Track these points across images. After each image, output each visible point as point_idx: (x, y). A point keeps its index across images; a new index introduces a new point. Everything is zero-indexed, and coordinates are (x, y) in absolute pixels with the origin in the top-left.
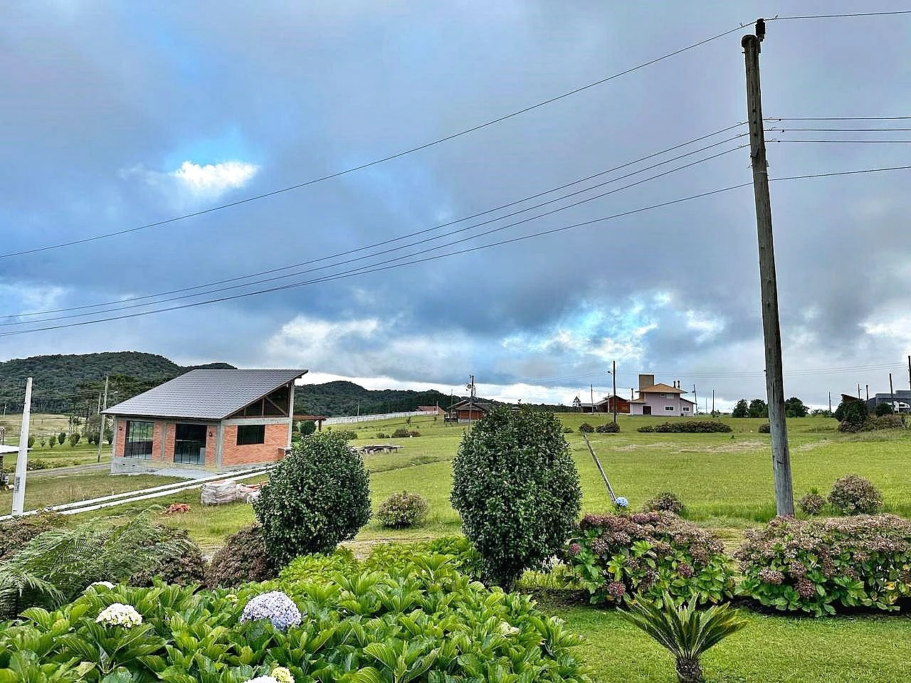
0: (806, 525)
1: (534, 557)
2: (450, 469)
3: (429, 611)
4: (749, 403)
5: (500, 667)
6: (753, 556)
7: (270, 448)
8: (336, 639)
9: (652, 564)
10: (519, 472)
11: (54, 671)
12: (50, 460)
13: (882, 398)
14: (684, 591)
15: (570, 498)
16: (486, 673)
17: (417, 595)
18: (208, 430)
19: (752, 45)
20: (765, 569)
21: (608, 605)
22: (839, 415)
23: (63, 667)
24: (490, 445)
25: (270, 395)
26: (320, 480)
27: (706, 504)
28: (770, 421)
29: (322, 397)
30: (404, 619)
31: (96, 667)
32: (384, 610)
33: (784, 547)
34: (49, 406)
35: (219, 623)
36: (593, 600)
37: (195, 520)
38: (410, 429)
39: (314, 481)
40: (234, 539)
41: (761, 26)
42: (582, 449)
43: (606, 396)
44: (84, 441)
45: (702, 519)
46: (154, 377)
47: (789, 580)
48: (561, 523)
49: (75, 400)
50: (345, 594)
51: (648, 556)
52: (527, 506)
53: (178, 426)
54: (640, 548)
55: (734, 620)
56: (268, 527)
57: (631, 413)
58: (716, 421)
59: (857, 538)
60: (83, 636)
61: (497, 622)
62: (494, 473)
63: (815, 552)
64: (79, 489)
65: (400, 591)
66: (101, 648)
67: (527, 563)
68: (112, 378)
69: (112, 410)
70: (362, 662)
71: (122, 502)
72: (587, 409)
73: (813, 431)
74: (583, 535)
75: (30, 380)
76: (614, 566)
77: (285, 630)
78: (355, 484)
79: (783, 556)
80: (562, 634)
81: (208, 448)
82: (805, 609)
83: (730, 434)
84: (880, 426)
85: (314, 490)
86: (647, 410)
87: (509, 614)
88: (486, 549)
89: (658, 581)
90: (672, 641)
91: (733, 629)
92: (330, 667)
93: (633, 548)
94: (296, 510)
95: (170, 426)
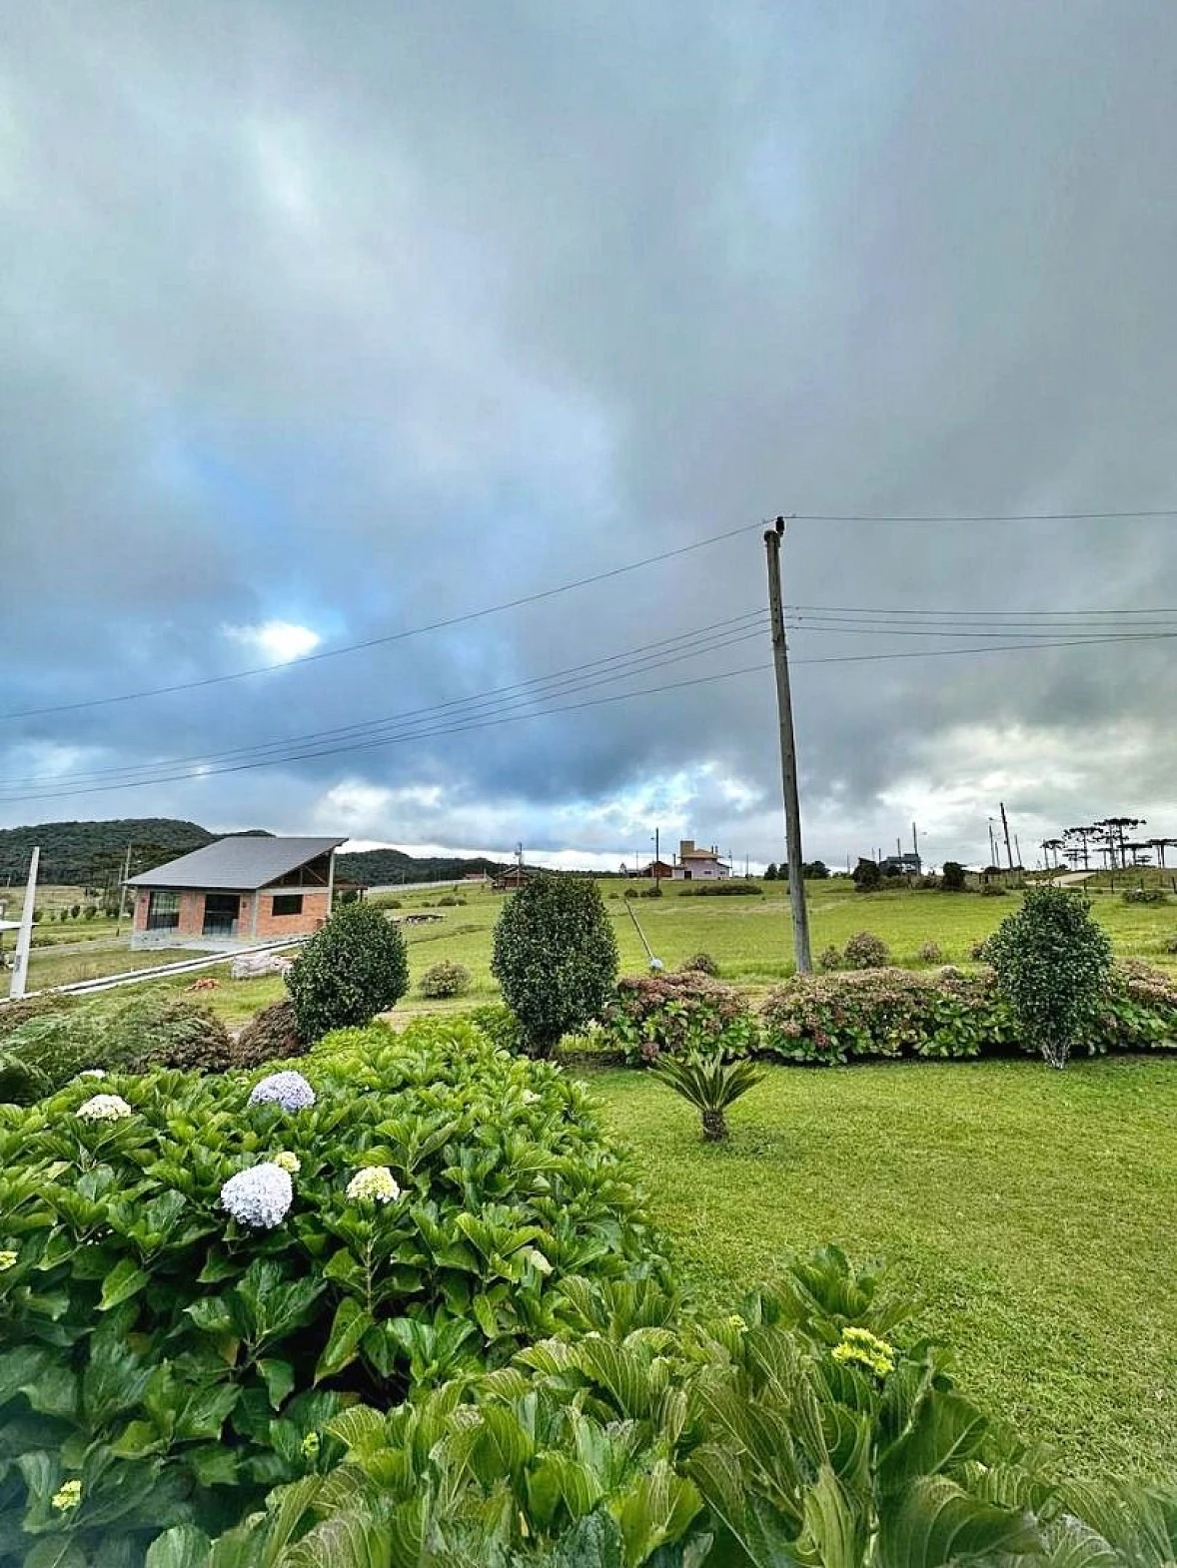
0: (821, 980)
1: (571, 1022)
2: (490, 938)
3: (450, 1083)
4: (778, 867)
5: (518, 1136)
6: (775, 1011)
7: (309, 919)
8: (352, 1117)
9: (684, 1023)
10: (558, 939)
11: (19, 1175)
12: (60, 936)
13: (893, 861)
14: (713, 1047)
15: (608, 962)
16: (502, 1144)
17: (440, 1067)
18: (242, 901)
19: (773, 539)
20: (785, 1023)
21: (642, 1065)
22: (855, 877)
23: (31, 1169)
24: (528, 913)
25: (307, 864)
26: (355, 951)
27: (738, 963)
28: (790, 883)
29: (365, 865)
30: (423, 1093)
31: (74, 1166)
32: (406, 1083)
33: (802, 1001)
34: (62, 876)
35: (223, 1108)
36: (629, 1060)
37: (224, 995)
38: (456, 898)
39: (349, 952)
40: (264, 1014)
41: (780, 524)
42: (624, 915)
43: (650, 861)
44: (101, 914)
45: (733, 977)
46: (184, 845)
47: (807, 1033)
48: (598, 987)
49: (92, 870)
50: (366, 1069)
51: (680, 1015)
52: (566, 972)
53: (208, 896)
54: (673, 1008)
55: (755, 1073)
56: (300, 1001)
57: (674, 878)
58: (749, 883)
59: (865, 991)
60: (60, 1133)
61: (518, 1091)
62: (533, 941)
63: (828, 1004)
64: (93, 967)
65: (423, 1064)
66: (81, 1147)
67: (566, 1028)
68: (134, 847)
69: (135, 880)
70: (375, 1141)
71: (142, 978)
72: (633, 875)
73: (832, 891)
74: (619, 997)
75: (37, 849)
76: (649, 1026)
77: (296, 1112)
78: (392, 956)
79: (801, 1010)
80: (584, 1097)
81: (241, 920)
82: (821, 1059)
83: (761, 896)
84: (889, 886)
85: (348, 962)
86: (688, 875)
87: (533, 1081)
88: (525, 1016)
89: (690, 1039)
90: (698, 1096)
91: (753, 1082)
92: (341, 1147)
93: (666, 1008)
94: (330, 983)
95: (199, 897)
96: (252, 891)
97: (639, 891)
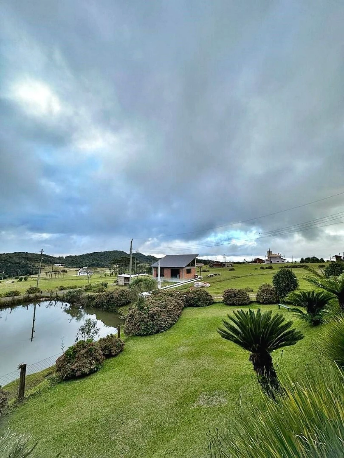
4: (305, 259)
18: (180, 270)
25: (192, 261)
53: (171, 270)
81: (180, 275)
86: (271, 262)
95: (169, 270)
96: (183, 268)
97: (265, 267)
